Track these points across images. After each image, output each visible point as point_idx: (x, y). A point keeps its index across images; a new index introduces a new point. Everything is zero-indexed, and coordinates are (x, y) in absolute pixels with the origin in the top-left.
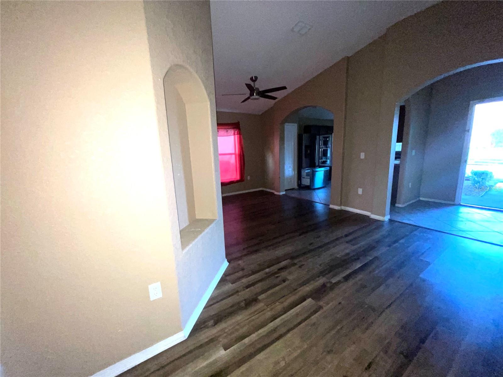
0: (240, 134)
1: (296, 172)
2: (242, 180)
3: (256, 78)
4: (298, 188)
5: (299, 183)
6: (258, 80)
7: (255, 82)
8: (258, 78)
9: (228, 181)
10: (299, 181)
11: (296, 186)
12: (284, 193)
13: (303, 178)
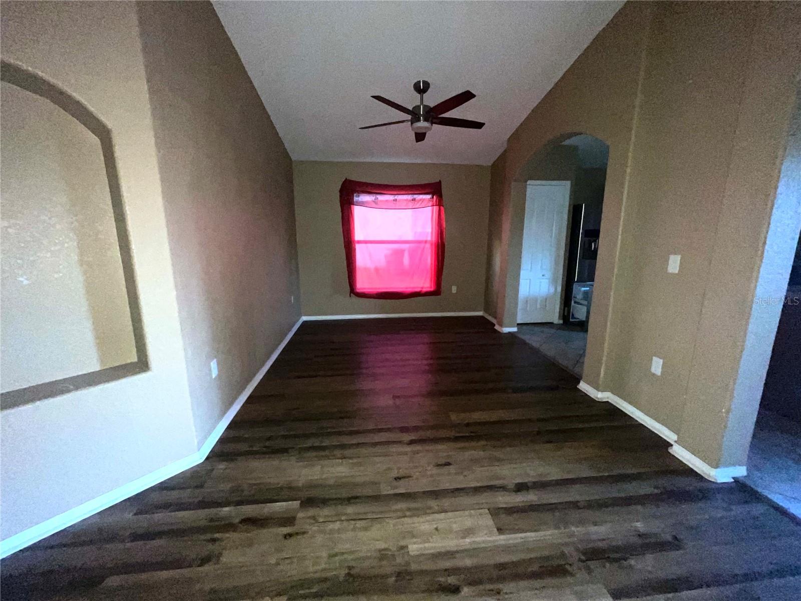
0: (440, 204)
1: (559, 289)
2: (436, 292)
3: (427, 85)
4: (561, 322)
5: (566, 314)
6: (430, 90)
7: (424, 95)
8: (431, 86)
9: (409, 290)
10: (566, 308)
11: (556, 319)
12: (515, 329)
13: (575, 302)
